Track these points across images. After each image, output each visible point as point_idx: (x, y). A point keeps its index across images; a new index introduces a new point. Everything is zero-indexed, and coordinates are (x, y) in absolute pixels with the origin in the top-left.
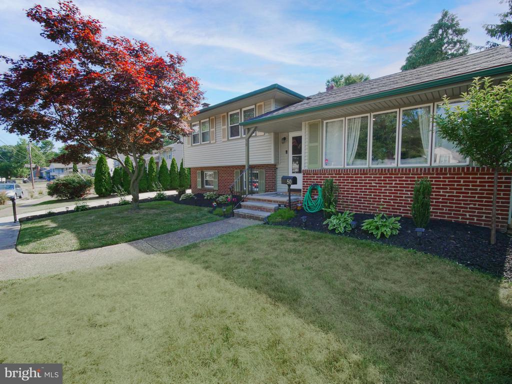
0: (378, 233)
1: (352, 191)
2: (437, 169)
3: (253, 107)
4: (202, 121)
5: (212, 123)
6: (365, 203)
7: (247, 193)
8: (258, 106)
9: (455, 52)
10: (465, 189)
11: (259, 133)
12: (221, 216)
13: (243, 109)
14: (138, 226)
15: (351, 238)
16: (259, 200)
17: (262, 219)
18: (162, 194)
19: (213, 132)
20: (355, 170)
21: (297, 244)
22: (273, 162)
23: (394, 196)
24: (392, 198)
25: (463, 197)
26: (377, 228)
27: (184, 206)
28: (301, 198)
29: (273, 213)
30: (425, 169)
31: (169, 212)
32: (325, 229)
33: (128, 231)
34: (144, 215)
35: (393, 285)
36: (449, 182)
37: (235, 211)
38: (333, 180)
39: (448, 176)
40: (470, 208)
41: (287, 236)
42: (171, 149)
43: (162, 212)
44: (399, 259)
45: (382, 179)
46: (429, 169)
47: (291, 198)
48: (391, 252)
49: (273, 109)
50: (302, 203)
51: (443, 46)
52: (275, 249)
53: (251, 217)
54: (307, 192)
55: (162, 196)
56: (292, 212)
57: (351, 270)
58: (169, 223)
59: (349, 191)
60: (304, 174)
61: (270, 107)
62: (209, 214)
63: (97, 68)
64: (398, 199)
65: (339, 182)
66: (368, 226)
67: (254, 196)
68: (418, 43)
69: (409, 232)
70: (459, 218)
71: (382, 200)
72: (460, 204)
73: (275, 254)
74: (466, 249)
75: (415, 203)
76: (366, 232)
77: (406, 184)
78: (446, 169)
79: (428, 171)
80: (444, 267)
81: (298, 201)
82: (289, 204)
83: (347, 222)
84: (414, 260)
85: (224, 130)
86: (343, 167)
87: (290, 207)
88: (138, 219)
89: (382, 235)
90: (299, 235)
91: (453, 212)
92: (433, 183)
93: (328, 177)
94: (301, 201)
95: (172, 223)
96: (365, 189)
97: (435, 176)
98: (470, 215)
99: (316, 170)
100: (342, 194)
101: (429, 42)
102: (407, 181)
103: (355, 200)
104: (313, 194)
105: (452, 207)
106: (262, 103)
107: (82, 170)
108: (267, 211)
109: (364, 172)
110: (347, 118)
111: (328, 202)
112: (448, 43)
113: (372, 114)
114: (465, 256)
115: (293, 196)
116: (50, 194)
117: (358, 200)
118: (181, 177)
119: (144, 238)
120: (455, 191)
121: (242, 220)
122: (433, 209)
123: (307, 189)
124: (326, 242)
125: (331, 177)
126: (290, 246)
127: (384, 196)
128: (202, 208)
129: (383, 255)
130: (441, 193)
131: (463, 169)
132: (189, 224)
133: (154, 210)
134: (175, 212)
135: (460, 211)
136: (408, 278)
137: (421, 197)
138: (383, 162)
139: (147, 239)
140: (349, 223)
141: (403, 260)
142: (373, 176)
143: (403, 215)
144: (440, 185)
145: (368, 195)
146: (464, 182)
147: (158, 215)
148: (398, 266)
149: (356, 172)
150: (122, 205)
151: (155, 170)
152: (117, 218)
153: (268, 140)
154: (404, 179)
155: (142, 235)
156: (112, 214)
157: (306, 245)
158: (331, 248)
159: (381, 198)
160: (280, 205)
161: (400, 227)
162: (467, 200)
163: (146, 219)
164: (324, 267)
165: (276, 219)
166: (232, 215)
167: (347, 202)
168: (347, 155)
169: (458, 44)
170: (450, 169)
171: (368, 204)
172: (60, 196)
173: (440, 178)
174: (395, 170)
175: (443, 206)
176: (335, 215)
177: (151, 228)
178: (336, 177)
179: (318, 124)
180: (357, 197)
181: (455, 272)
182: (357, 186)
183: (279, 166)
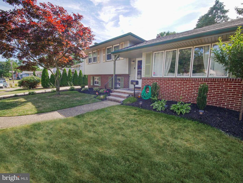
0: (178, 112)
1: (166, 89)
2: (211, 79)
3: (119, 44)
4: (93, 52)
5: (98, 53)
6: (173, 96)
7: (114, 89)
8: (121, 44)
9: (221, 22)
10: (225, 90)
11: (121, 58)
12: (100, 100)
13: (114, 46)
14: (57, 103)
15: (165, 114)
16: (119, 92)
17: (120, 102)
18: (73, 88)
19: (99, 57)
20: (169, 78)
21: (136, 116)
22: (127, 73)
23: (188, 93)
24: (187, 93)
25: (224, 94)
26: (178, 109)
27: (83, 94)
28: (141, 92)
29: (126, 99)
30: (205, 79)
31: (74, 97)
32: (151, 108)
33: (50, 106)
34: (61, 98)
35: (186, 143)
36: (217, 86)
37: (107, 97)
38: (157, 83)
39: (217, 83)
40: (227, 100)
41: (131, 111)
42: (80, 66)
43: (71, 97)
44: (189, 127)
45: (182, 83)
46: (207, 79)
47: (135, 91)
48: (185, 122)
49: (128, 46)
50: (141, 94)
51: (215, 19)
52: (124, 119)
53: (115, 101)
54: (143, 89)
55: (73, 89)
56: (136, 99)
57: (163, 133)
58: (73, 102)
59: (165, 89)
60: (142, 80)
61: (127, 45)
62: (94, 98)
63: (36, 20)
64: (190, 94)
65: (160, 84)
66: (174, 108)
67: (117, 90)
68: (203, 17)
69: (195, 111)
70: (221, 105)
71: (182, 94)
72: (222, 98)
73: (123, 122)
74: (226, 122)
75: (199, 97)
76: (172, 111)
77: (194, 86)
78: (216, 79)
79: (206, 80)
80: (214, 133)
81: (139, 93)
82: (134, 95)
83: (163, 105)
84: (198, 128)
85: (104, 56)
86: (162, 76)
87: (135, 96)
88: (58, 100)
89: (181, 113)
90: (137, 111)
91: (218, 102)
92: (209, 86)
93: (155, 81)
94: (140, 93)
95: (74, 102)
96: (173, 88)
97: (210, 82)
98: (227, 104)
99: (148, 78)
100: (161, 90)
101: (208, 16)
102: (195, 85)
103: (168, 94)
104: (147, 90)
105: (218, 99)
106: (123, 43)
107: (37, 75)
108: (123, 98)
109: (173, 79)
110: (166, 51)
111: (154, 94)
112: (218, 17)
113: (179, 49)
114: (225, 127)
115: (137, 90)
116: (20, 86)
117: (169, 94)
118: (84, 80)
119: (58, 110)
120: (220, 91)
121: (110, 102)
122: (208, 100)
123: (144, 87)
124: (151, 115)
125: (156, 81)
126: (132, 117)
127: (182, 92)
128: (91, 95)
129: (181, 124)
130: (213, 92)
131: (225, 79)
132: (82, 103)
133: (67, 96)
134: (77, 97)
135: (222, 101)
136: (194, 139)
137: (203, 93)
138: (183, 75)
139: (59, 110)
140: (164, 106)
141: (192, 128)
142: (177, 82)
143: (192, 102)
144: (212, 87)
145: (174, 91)
146: (225, 86)
147: (68, 98)
148: (189, 131)
149: (169, 79)
150: (53, 92)
151: (71, 76)
152: (48, 99)
153: (125, 62)
154: (193, 84)
155: (57, 108)
156: (46, 97)
157: (141, 117)
158: (153, 119)
159: (181, 93)
160: (129, 95)
161: (191, 109)
162: (226, 96)
163: (61, 100)
164: (149, 130)
165: (127, 102)
166: (105, 99)
167: (164, 95)
168: (165, 71)
169: (223, 18)
170: (218, 79)
171: (174, 96)
172: (25, 87)
173: (212, 84)
174: (189, 79)
175: (213, 98)
176: (157, 101)
177: (62, 105)
178: (159, 82)
179: (150, 54)
180: (169, 92)
181: (220, 136)
182: (169, 86)
183: (130, 75)
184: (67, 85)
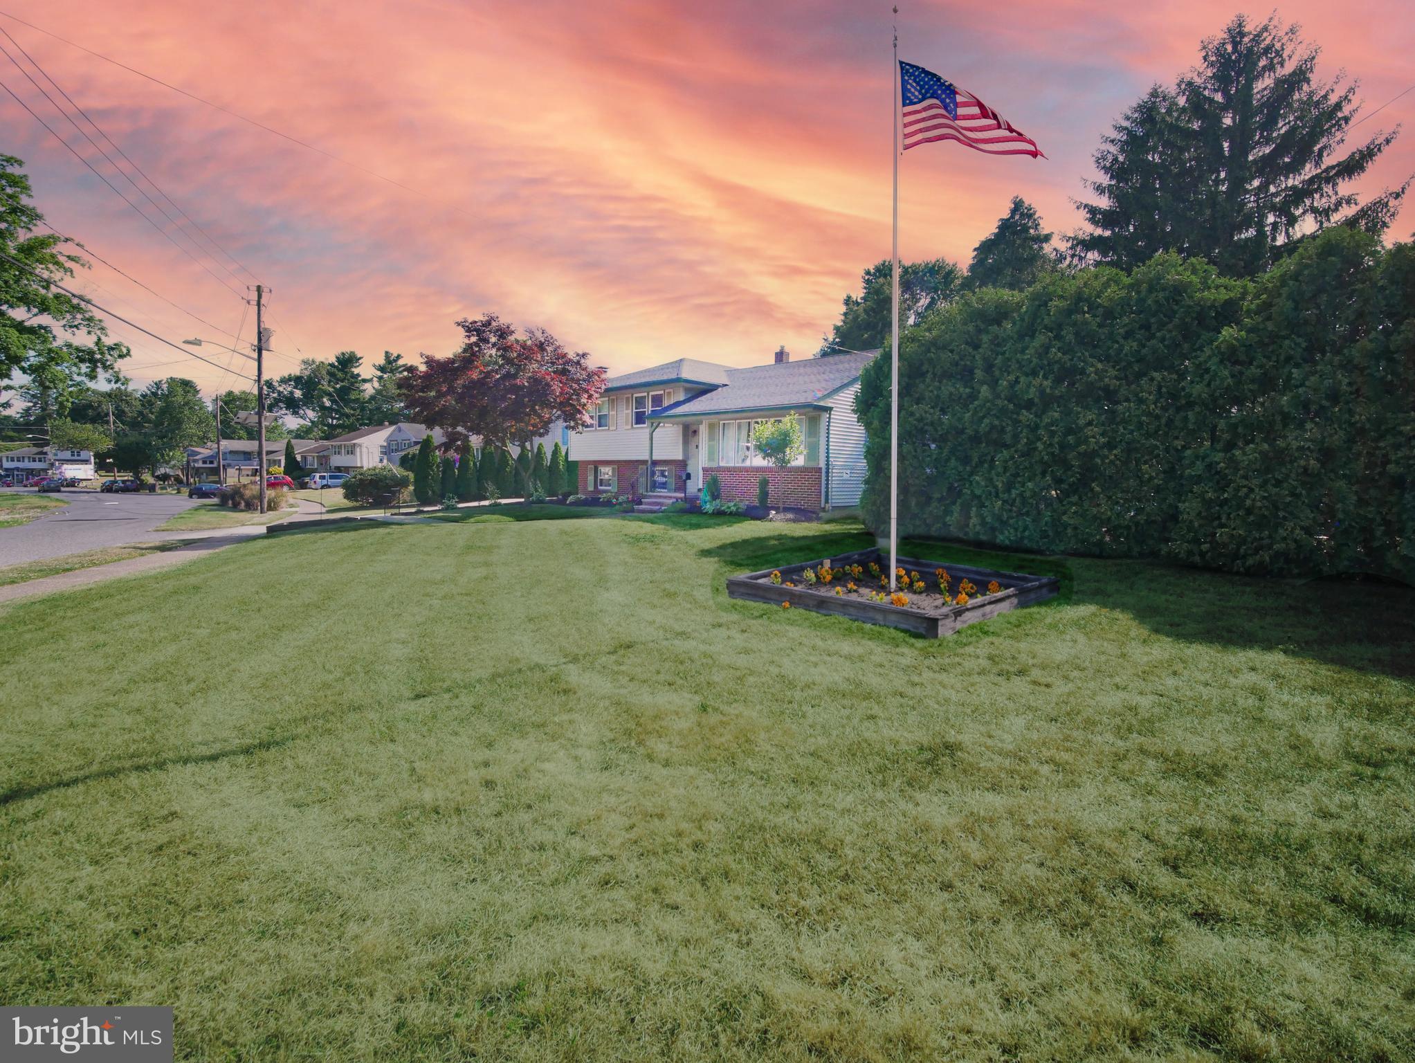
3: (662, 392)
5: (617, 406)
8: (667, 393)
13: (651, 393)
16: (660, 497)
19: (613, 415)
22: (680, 458)
29: (670, 506)
45: (758, 476)
49: (682, 397)
61: (680, 396)
67: (655, 494)
85: (627, 414)
86: (734, 465)
99: (711, 467)
106: (672, 390)
108: (665, 506)
109: (747, 469)
142: (752, 474)
149: (742, 469)
153: (676, 432)
179: (715, 424)
183: (689, 462)
184: (485, 499)
